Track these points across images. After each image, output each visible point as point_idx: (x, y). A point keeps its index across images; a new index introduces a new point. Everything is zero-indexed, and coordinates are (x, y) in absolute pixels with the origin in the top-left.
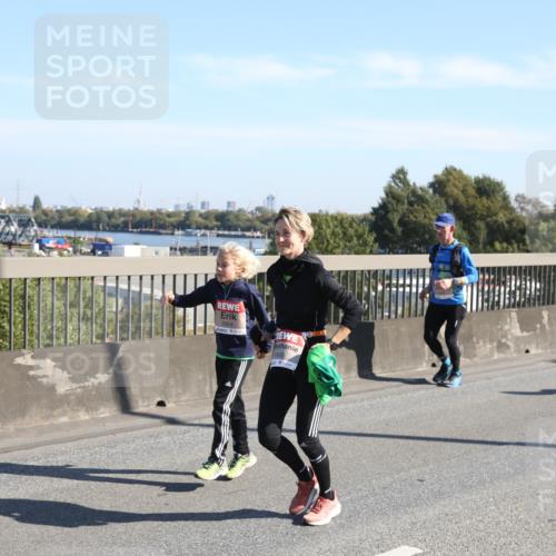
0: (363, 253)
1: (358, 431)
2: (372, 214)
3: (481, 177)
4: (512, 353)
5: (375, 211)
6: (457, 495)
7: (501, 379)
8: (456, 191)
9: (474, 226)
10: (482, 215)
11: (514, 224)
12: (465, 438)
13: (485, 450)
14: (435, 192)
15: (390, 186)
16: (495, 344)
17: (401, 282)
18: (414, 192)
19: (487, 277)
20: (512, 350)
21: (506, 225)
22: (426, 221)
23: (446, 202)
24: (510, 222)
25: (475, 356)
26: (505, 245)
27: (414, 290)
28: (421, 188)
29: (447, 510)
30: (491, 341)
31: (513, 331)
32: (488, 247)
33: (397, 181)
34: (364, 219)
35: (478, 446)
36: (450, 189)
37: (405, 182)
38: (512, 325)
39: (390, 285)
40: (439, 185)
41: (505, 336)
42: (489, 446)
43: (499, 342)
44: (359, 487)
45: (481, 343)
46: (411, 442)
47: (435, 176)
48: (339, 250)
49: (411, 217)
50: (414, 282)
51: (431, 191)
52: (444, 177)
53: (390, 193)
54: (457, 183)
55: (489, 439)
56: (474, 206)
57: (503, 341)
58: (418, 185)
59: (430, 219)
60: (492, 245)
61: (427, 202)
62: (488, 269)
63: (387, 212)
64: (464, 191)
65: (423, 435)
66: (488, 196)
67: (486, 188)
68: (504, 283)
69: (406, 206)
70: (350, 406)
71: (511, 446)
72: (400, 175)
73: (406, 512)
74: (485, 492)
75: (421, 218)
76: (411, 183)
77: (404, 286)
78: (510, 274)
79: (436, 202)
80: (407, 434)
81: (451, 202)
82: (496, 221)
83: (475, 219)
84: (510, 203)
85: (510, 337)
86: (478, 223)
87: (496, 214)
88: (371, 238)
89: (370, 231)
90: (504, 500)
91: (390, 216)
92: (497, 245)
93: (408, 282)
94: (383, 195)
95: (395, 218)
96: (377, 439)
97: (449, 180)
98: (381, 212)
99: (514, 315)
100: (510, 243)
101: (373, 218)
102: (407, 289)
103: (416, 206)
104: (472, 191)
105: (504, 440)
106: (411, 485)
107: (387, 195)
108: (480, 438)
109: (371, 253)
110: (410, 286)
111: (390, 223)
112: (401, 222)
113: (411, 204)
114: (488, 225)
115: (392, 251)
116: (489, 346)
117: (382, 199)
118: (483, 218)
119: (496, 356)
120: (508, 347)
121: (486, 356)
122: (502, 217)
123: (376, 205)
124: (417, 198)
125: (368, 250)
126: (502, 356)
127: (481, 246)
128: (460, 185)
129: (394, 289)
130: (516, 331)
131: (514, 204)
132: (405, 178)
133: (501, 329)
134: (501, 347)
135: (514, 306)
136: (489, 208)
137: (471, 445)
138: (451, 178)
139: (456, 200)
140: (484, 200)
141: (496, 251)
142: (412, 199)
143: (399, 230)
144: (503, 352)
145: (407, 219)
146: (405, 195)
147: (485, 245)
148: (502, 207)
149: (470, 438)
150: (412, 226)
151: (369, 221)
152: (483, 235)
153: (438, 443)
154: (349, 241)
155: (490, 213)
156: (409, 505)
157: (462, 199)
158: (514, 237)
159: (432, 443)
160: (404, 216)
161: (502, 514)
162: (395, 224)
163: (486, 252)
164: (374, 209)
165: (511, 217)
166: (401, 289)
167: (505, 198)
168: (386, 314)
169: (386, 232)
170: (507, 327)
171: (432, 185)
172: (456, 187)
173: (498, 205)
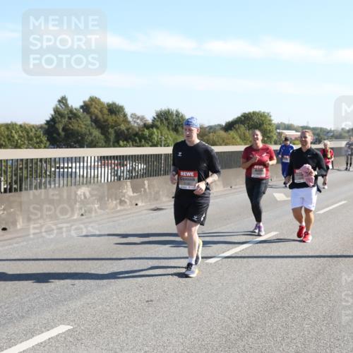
0: (40, 148)
1: (35, 258)
2: (46, 124)
3: (111, 102)
4: (127, 206)
5: (48, 122)
6: (94, 291)
7: (122, 221)
8: (96, 111)
9: (107, 131)
10: (112, 125)
11: (130, 131)
12: (100, 257)
13: (112, 264)
14: (84, 111)
15: (57, 108)
16: (118, 201)
17: (66, 165)
18: (71, 111)
19: (116, 162)
20: (128, 204)
21: (126, 132)
22: (79, 128)
23: (91, 118)
24: (128, 130)
25: (107, 208)
26: (125, 143)
27: (74, 170)
28: (76, 109)
29: (88, 301)
30: (116, 199)
31: (128, 193)
32: (116, 144)
33: (62, 104)
34: (41, 127)
35: (107, 261)
36: (92, 110)
37: (66, 105)
38: (128, 190)
39: (59, 168)
40: (86, 107)
41: (124, 196)
42: (113, 261)
43: (120, 199)
44: (35, 292)
45: (110, 201)
46: (68, 262)
47: (84, 102)
48: (25, 146)
49: (70, 126)
50: (74, 165)
51: (81, 110)
52: (89, 103)
53: (56, 111)
54: (97, 106)
55: (114, 257)
56: (107, 120)
57: (123, 199)
58: (74, 107)
59: (81, 128)
60: (118, 143)
61: (79, 117)
62: (114, 157)
63: (55, 123)
64: (101, 111)
65: (75, 257)
66: (116, 114)
67: (114, 110)
68: (126, 165)
69: (66, 119)
70: (30, 242)
71: (126, 260)
72: (63, 101)
73: (64, 305)
74: (111, 288)
75: (76, 127)
76: (70, 106)
77: (68, 168)
78: (126, 160)
79: (84, 117)
80: (65, 257)
81: (94, 118)
82: (120, 129)
83: (108, 128)
84: (127, 118)
85: (126, 196)
86: (110, 130)
87: (120, 125)
88: (44, 139)
89: (44, 134)
90: (121, 292)
91: (57, 125)
92: (121, 143)
93: (70, 165)
94: (53, 113)
95: (60, 127)
96: (47, 262)
97: (92, 105)
98: (51, 123)
99: (129, 183)
100: (128, 142)
101: (46, 127)
102: (70, 170)
103: (73, 120)
104: (106, 111)
105: (123, 257)
106: (67, 288)
107: (55, 112)
108: (109, 257)
109: (45, 147)
110: (71, 168)
111: (57, 129)
112: (64, 129)
113: (70, 118)
114: (115, 131)
115: (59, 147)
116: (114, 202)
117: (52, 116)
118: (112, 127)
119: (119, 208)
120: (126, 202)
121: (113, 209)
122: (123, 127)
123: (48, 119)
124: (73, 115)
125: (43, 146)
126: (122, 208)
127: (111, 143)
128: (99, 108)
129: (62, 170)
130: (130, 193)
131: (130, 119)
132: (66, 102)
133: (122, 192)
134: (122, 202)
135: (129, 179)
136: (116, 121)
137: (103, 261)
138: (94, 103)
139: (96, 117)
140: (114, 117)
141: (120, 146)
142: (70, 115)
143: (63, 134)
144: (123, 205)
145: (67, 127)
146: (66, 112)
147: (114, 142)
148: (123, 121)
149: (103, 257)
150: (70, 131)
151: (45, 128)
152: (112, 137)
153: (84, 261)
154: (31, 140)
155: (117, 124)
156: (65, 300)
157: (100, 116)
158: (130, 138)
159: (80, 262)
160: (66, 125)
161: (120, 300)
162: (60, 131)
163: (114, 146)
164: (47, 121)
165: (128, 127)
166: (66, 170)
167: (125, 115)
168: (57, 185)
169: (55, 135)
170: (124, 191)
171: (82, 107)
172: (96, 108)
173: (122, 119)
